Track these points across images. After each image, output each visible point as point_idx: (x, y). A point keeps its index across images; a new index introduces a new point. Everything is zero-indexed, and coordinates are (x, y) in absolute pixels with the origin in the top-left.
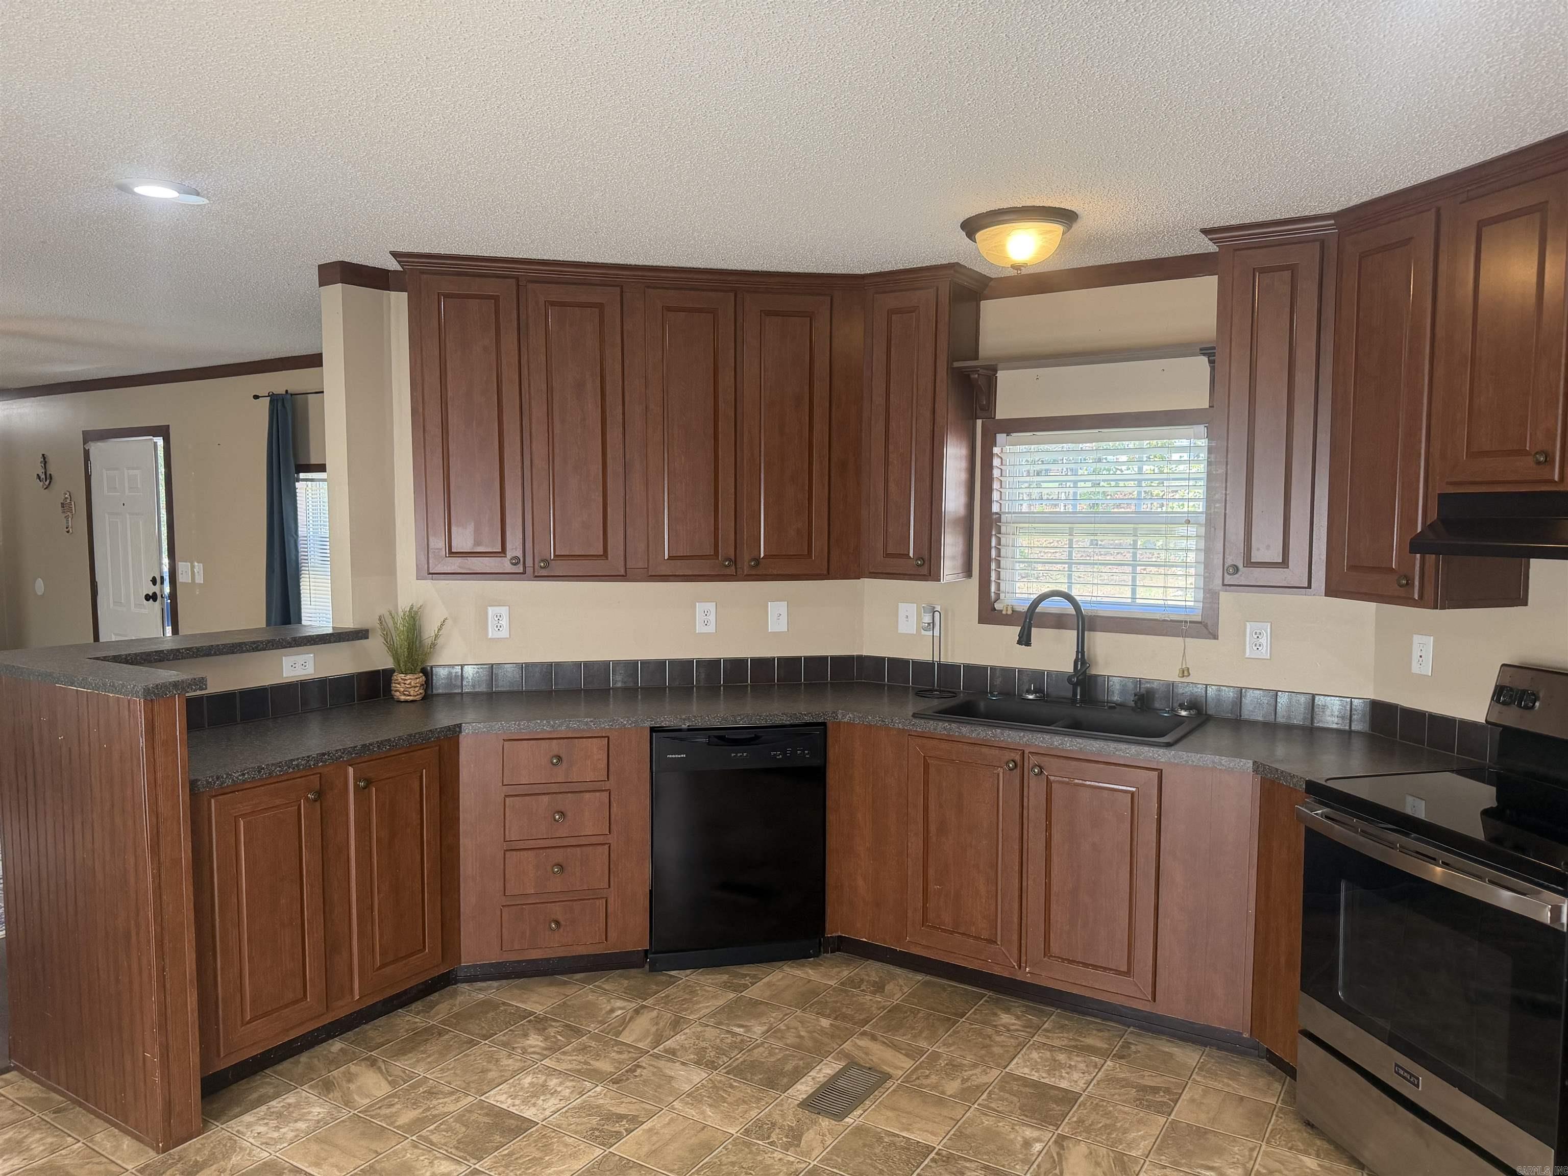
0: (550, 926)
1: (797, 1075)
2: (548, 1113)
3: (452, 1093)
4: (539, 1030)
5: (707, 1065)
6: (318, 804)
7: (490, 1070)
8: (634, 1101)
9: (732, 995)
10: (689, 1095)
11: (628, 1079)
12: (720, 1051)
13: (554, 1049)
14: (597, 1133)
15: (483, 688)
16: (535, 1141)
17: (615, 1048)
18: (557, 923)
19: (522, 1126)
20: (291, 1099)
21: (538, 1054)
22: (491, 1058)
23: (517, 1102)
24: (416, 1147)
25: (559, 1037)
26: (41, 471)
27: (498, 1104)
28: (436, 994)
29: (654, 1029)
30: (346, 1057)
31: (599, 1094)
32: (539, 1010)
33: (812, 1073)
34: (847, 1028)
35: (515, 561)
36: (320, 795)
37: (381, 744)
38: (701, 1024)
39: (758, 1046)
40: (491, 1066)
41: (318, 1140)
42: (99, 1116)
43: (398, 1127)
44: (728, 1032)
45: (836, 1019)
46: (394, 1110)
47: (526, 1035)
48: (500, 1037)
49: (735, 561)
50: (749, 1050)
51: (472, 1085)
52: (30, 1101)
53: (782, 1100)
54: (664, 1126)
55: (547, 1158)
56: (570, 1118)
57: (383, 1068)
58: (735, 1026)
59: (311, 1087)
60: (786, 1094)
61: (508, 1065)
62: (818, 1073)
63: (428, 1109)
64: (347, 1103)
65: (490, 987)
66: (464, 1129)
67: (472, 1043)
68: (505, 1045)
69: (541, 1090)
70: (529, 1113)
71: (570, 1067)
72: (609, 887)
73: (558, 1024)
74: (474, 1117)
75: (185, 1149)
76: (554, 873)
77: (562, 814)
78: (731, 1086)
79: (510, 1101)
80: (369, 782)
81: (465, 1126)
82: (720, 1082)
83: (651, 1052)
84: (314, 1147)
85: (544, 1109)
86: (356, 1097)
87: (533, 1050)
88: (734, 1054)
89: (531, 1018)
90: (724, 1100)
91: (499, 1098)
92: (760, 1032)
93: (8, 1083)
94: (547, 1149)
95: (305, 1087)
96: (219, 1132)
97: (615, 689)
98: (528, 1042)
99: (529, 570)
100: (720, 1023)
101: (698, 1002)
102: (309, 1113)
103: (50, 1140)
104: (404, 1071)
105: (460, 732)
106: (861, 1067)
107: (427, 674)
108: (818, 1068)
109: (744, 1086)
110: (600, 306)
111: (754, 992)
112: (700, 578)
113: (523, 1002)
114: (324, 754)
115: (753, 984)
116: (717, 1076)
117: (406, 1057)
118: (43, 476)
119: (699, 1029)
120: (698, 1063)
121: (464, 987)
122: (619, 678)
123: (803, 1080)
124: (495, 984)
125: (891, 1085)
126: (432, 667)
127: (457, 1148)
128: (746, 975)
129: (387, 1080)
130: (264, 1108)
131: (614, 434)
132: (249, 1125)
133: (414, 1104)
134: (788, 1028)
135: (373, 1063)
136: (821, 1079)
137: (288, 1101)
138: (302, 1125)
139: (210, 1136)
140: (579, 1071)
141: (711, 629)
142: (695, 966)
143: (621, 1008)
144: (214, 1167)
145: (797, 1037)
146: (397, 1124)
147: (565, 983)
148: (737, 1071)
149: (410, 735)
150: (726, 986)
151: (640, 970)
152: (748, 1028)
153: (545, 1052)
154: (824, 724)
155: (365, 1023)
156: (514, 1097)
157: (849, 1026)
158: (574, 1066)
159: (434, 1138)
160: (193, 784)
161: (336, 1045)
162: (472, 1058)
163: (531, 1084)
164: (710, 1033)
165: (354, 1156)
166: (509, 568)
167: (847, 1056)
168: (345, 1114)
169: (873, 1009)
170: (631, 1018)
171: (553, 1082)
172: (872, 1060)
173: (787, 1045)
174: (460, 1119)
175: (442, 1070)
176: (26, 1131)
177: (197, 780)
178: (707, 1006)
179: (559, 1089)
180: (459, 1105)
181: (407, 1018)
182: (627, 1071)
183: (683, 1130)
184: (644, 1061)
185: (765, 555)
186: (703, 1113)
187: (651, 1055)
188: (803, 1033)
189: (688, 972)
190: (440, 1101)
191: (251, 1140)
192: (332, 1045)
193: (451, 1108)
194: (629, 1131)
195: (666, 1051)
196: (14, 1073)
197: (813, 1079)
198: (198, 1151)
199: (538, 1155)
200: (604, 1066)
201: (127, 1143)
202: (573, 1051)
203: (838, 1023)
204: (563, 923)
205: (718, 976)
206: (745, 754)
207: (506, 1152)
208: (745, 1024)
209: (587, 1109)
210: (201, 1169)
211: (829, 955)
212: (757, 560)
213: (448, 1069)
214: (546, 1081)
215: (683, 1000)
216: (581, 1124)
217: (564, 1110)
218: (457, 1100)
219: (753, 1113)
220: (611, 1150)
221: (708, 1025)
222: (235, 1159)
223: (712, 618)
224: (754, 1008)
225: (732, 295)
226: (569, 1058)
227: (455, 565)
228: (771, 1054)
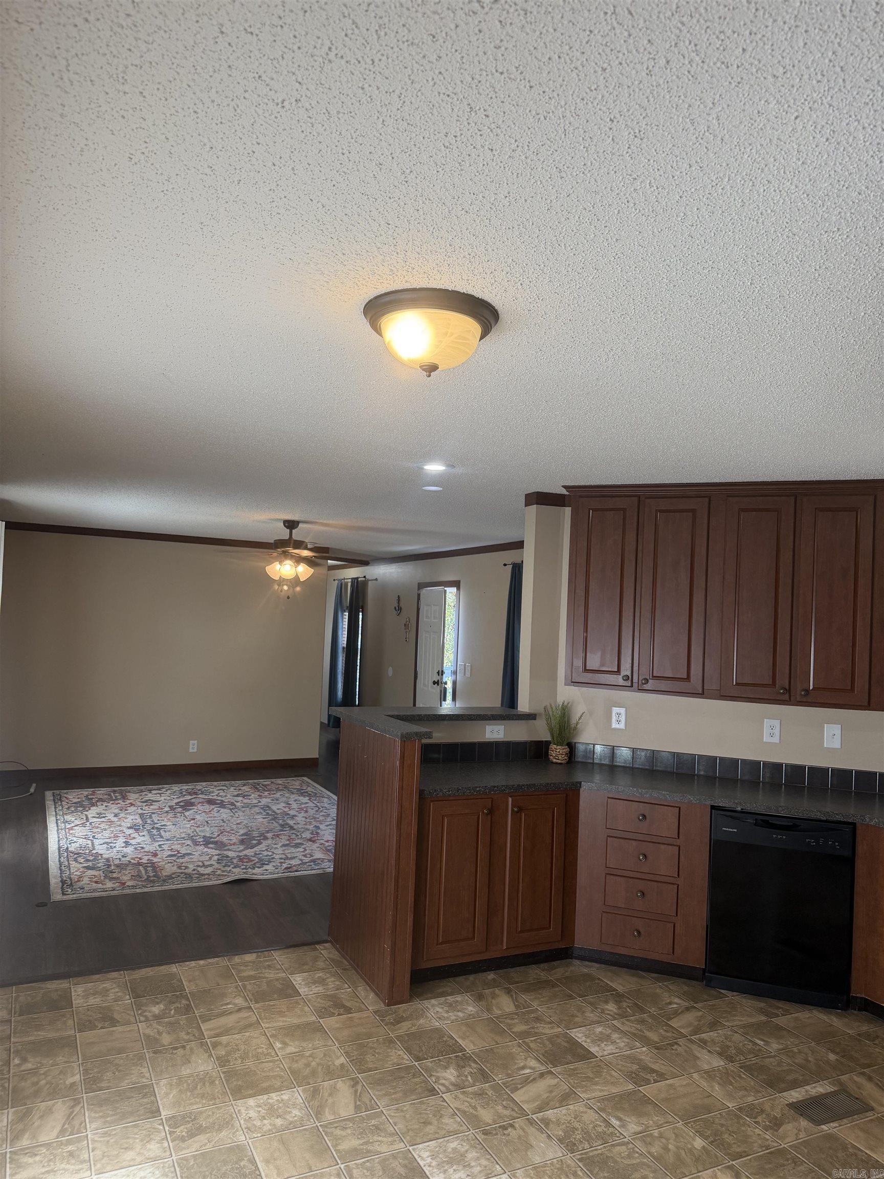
0: (634, 933)
1: (795, 1085)
2: (605, 1053)
3: (550, 1023)
4: (616, 1001)
5: (726, 1058)
6: (489, 816)
7: (577, 1017)
8: (666, 1064)
9: (763, 1018)
10: (705, 1073)
11: (666, 1049)
12: (740, 1052)
13: (623, 1015)
14: (634, 1075)
15: (606, 762)
16: (592, 1067)
17: (664, 1028)
18: (639, 933)
19: (587, 1055)
20: (459, 998)
21: (611, 1016)
22: (580, 1009)
23: (588, 1041)
24: (519, 1046)
25: (629, 1010)
26: (396, 605)
27: (576, 1038)
28: (558, 962)
29: (696, 1023)
30: (494, 984)
31: (643, 1052)
32: (620, 989)
33: (808, 1088)
34: (850, 1066)
35: (626, 678)
36: (491, 812)
37: (529, 786)
38: (732, 1030)
39: (771, 1057)
40: (579, 1014)
41: (467, 1025)
42: (362, 978)
43: (513, 1033)
44: (750, 1041)
45: (843, 1057)
46: (513, 1022)
47: (607, 1002)
48: (590, 998)
49: (788, 691)
50: (763, 1058)
51: (564, 1022)
52: (333, 960)
53: (776, 1098)
54: (681, 1086)
55: (597, 1079)
56: (619, 1061)
57: (514, 996)
58: (758, 1039)
59: (471, 995)
60: (780, 1095)
61: (590, 1017)
62: (812, 1088)
63: (533, 1028)
64: (489, 1010)
65: (592, 967)
66: (551, 1046)
67: (571, 997)
68: (591, 1004)
69: (606, 1038)
70: (594, 1049)
71: (630, 1030)
72: (677, 915)
73: (630, 1001)
74: (559, 1041)
75: (399, 1008)
76: (637, 896)
77: (645, 856)
78: (740, 1077)
79: (584, 1038)
80: (521, 809)
81: (552, 1044)
82: (733, 1071)
83: (689, 1037)
84: (464, 1028)
85: (604, 1050)
86: (494, 1008)
87: (608, 1012)
88: (750, 1057)
89: (614, 993)
90: (731, 1084)
91: (578, 1035)
92: (776, 1048)
93: (326, 948)
94: (598, 1073)
95: (468, 994)
96: (417, 1004)
97: (699, 776)
98: (607, 1007)
99: (635, 685)
100: (747, 1034)
101: (735, 1016)
102: (466, 1009)
103: (337, 983)
104: (526, 1001)
105: (580, 787)
106: (850, 1095)
107: (572, 747)
108: (814, 1085)
109: (749, 1079)
110: (693, 511)
111: (781, 1021)
112: (762, 700)
113: (611, 981)
114: (495, 787)
115: (783, 1015)
116: (730, 1066)
117: (529, 994)
118: (397, 608)
119: (729, 1033)
120: (720, 1054)
121: (577, 962)
122: (701, 768)
123: (797, 1090)
124: (597, 965)
125: (870, 1115)
126: (575, 743)
127: (543, 1055)
128: (780, 1008)
129: (514, 1003)
130: (443, 999)
131: (698, 597)
132: (433, 1006)
133: (526, 1022)
134: (800, 1052)
135: (508, 992)
136: (813, 1093)
137: (457, 999)
138: (461, 1014)
139: (412, 1005)
140: (634, 1034)
141: (776, 739)
142: (742, 991)
143: (676, 1004)
144: (410, 1022)
145: (805, 1060)
146: (513, 1030)
147: (643, 977)
148: (749, 1069)
149: (548, 784)
150: (762, 1011)
151: (699, 983)
152: (767, 1043)
153: (616, 1016)
154: (854, 824)
155: (510, 967)
156: (587, 1037)
157: (850, 1064)
158: (632, 1030)
159: (532, 1045)
160: (421, 793)
161: (491, 976)
162: (568, 1006)
163: (601, 1033)
164: (737, 1037)
165: (484, 1040)
166: (621, 682)
167: (841, 1083)
168: (485, 1015)
169: (879, 1059)
170: (682, 1012)
171: (615, 1036)
172: (862, 1094)
173: (794, 1063)
174: (551, 1039)
175: (548, 1007)
176: (328, 975)
177: (424, 790)
178: (740, 1020)
179: (618, 1041)
180: (552, 1031)
181: (536, 971)
182: (667, 1044)
183: (694, 1093)
184: (681, 1041)
185: (813, 688)
186: (712, 1087)
187: (687, 1039)
188: (810, 1059)
189: (735, 993)
190: (542, 1025)
191: (433, 1014)
192: (488, 975)
193: (547, 1031)
194: (656, 1081)
195: (700, 1040)
196: (329, 944)
197: (806, 1091)
198: (404, 1011)
199: (591, 1075)
200: (653, 1036)
201: (372, 995)
202: (635, 1021)
203: (843, 1060)
204: (642, 933)
205: (758, 1003)
206: (784, 837)
207: (572, 1067)
208: (765, 1039)
209: (633, 1059)
210: (404, 1021)
211: (855, 1012)
212: (807, 691)
213: (552, 1009)
214: (611, 1033)
215: (724, 1011)
216: (626, 1067)
217: (617, 1055)
218: (552, 1028)
219: (750, 1099)
220: (639, 1088)
221: (737, 1032)
222: (422, 1021)
223: (777, 731)
224: (777, 1031)
225: (792, 499)
226: (631, 1024)
227: (588, 677)
228: (779, 1065)
